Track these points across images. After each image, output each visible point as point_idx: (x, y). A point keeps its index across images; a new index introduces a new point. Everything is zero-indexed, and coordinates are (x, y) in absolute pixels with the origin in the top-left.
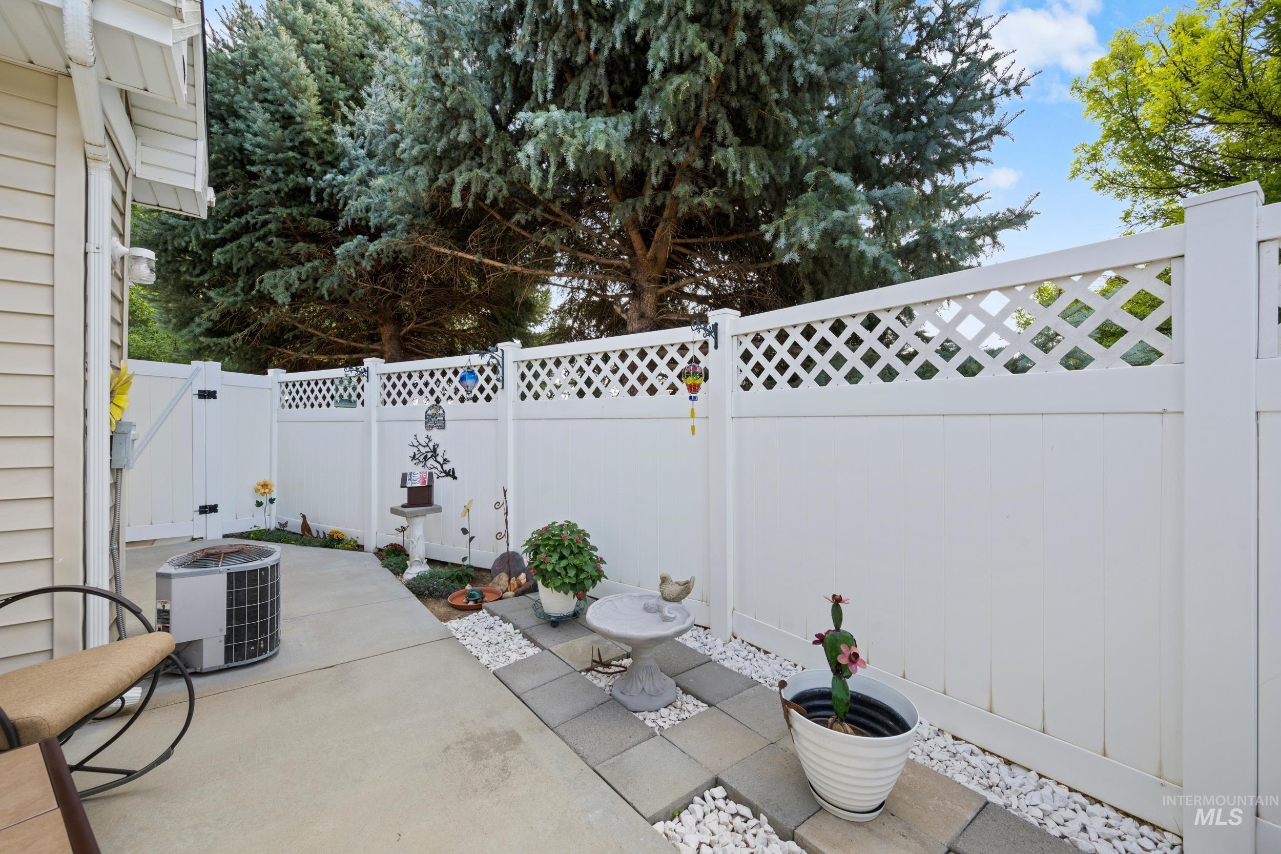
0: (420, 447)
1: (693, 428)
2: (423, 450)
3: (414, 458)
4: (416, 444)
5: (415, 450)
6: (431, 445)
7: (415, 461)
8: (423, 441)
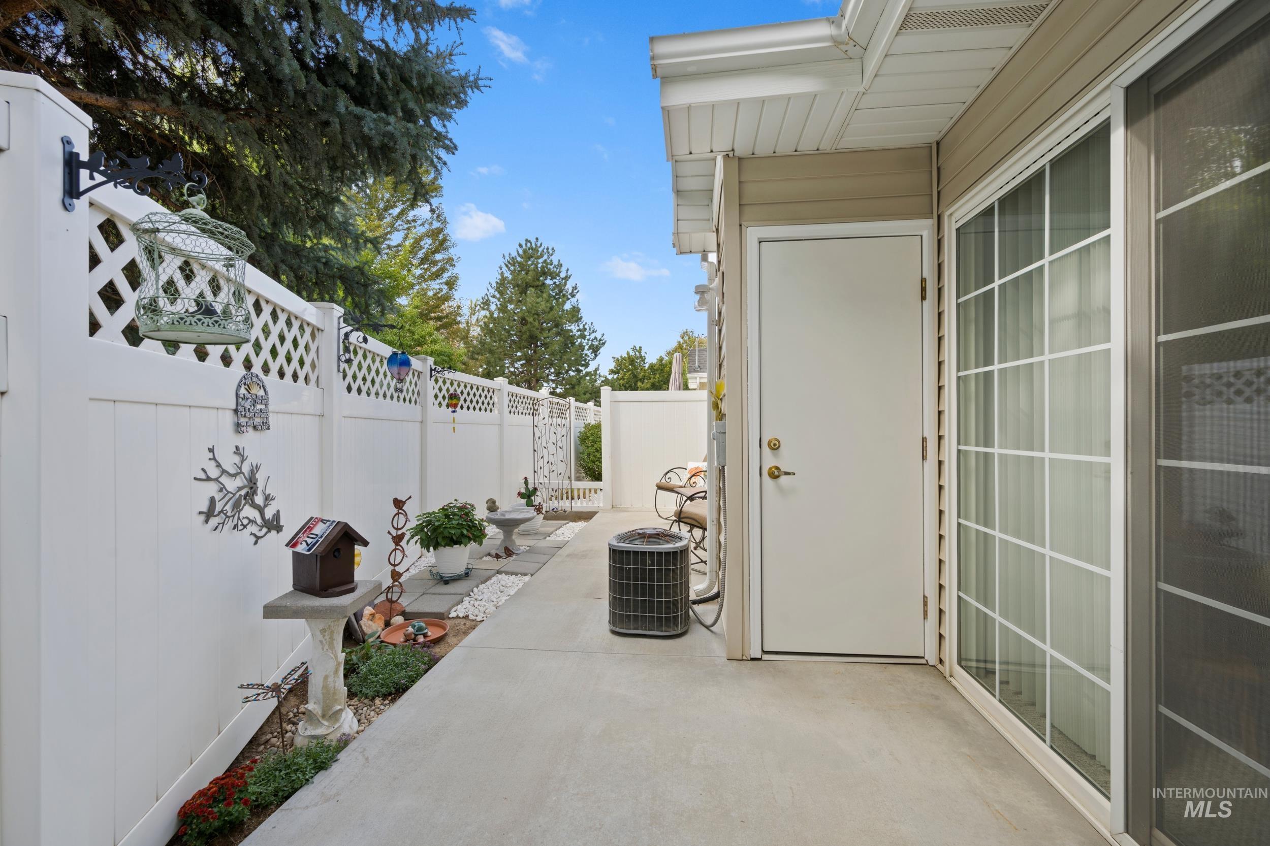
0: (224, 479)
1: (454, 428)
2: (232, 485)
3: (209, 514)
4: (214, 473)
5: (211, 489)
6: (246, 469)
7: (214, 521)
8: (229, 461)
